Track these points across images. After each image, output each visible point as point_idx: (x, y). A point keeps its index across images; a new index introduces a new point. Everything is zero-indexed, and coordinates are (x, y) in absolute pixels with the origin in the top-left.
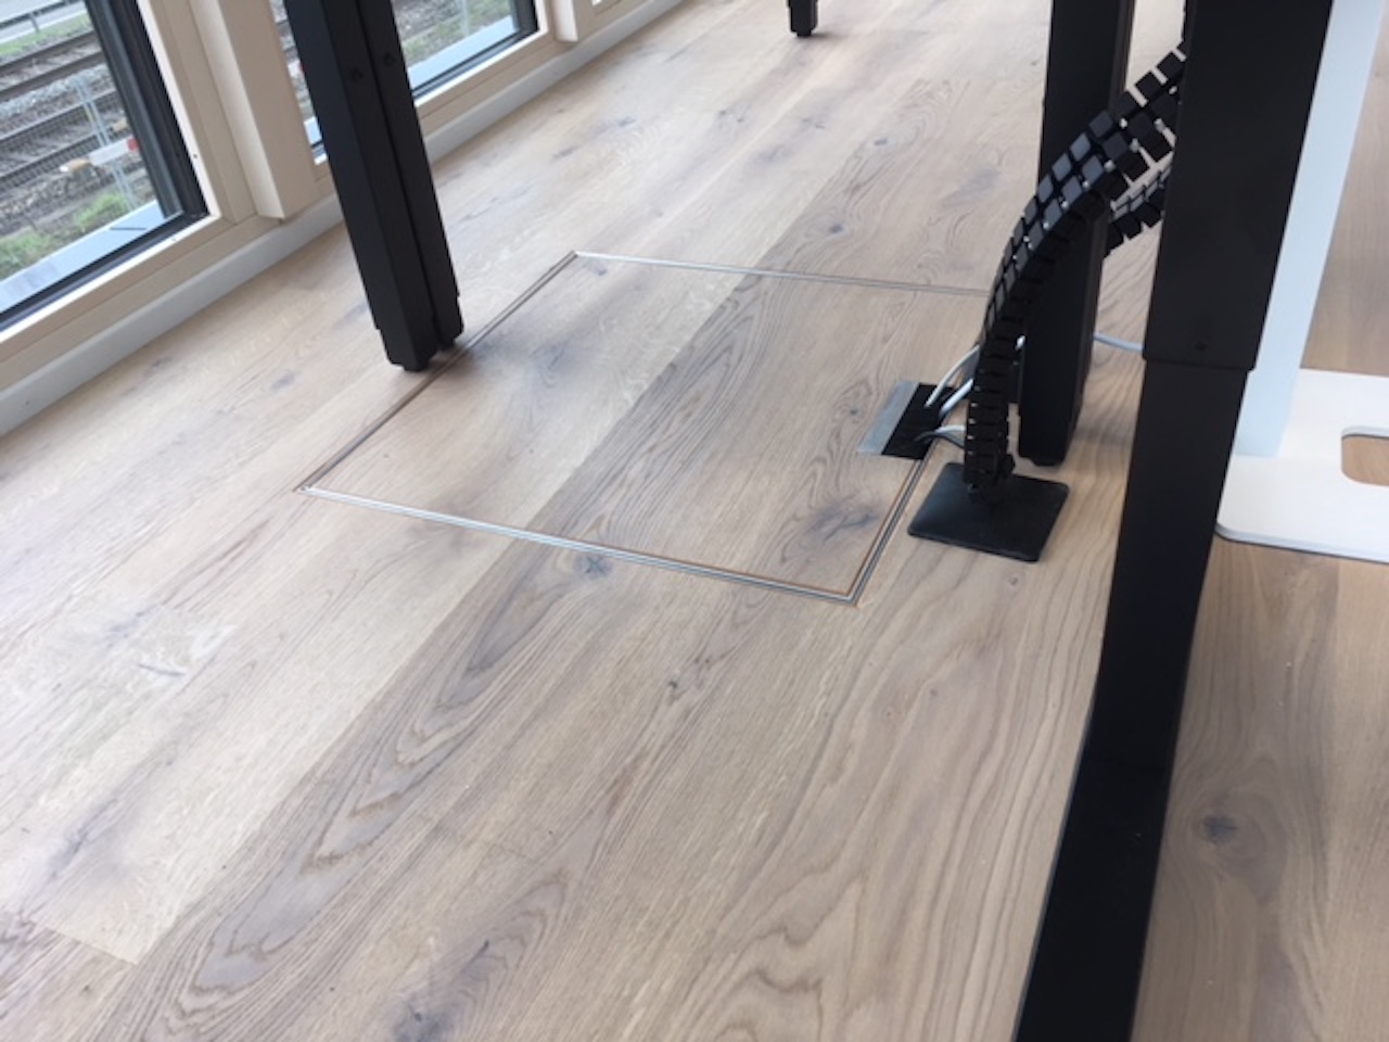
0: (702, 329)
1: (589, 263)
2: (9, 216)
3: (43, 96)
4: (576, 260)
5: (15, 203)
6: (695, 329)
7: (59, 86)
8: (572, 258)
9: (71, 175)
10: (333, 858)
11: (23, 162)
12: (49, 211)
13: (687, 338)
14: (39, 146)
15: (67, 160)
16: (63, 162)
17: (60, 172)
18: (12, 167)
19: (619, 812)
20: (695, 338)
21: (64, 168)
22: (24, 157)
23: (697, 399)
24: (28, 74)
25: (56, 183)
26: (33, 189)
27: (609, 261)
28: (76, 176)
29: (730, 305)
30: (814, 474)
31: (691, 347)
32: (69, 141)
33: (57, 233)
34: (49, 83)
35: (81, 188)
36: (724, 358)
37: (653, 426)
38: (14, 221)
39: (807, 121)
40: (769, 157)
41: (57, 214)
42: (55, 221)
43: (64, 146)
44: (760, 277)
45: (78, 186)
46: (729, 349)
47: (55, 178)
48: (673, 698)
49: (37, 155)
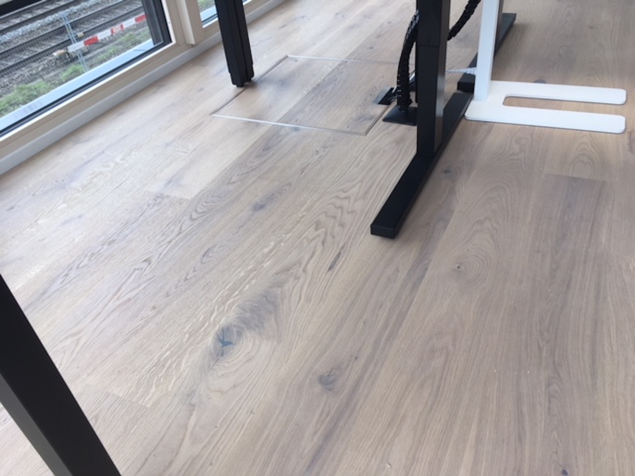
0: (328, 75)
1: (292, 59)
2: (31, 75)
3: (43, 22)
4: (288, 58)
5: (34, 69)
6: (325, 75)
7: (50, 18)
8: (286, 57)
9: (58, 57)
10: (234, 182)
11: (36, 51)
12: (49, 73)
13: (323, 77)
14: (42, 45)
15: (56, 50)
16: (54, 52)
17: (53, 56)
18: (31, 54)
19: (304, 173)
20: (326, 77)
21: (55, 54)
22: (36, 49)
23: (325, 92)
24: (36, 13)
25: (51, 60)
26: (41, 63)
27: (299, 58)
28: (60, 58)
29: (336, 69)
30: (358, 109)
31: (324, 80)
32: (55, 42)
33: (52, 82)
34: (45, 17)
35: (62, 63)
36: (334, 82)
37: (312, 99)
38: (34, 77)
39: (365, 16)
40: (352, 27)
41: (52, 74)
42: (51, 77)
43: (53, 44)
44: (346, 62)
45: (61, 62)
46: (336, 80)
47: (51, 58)
48: (317, 154)
49: (42, 48)
